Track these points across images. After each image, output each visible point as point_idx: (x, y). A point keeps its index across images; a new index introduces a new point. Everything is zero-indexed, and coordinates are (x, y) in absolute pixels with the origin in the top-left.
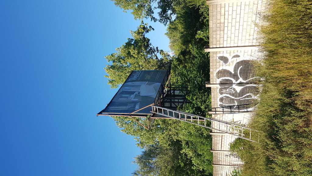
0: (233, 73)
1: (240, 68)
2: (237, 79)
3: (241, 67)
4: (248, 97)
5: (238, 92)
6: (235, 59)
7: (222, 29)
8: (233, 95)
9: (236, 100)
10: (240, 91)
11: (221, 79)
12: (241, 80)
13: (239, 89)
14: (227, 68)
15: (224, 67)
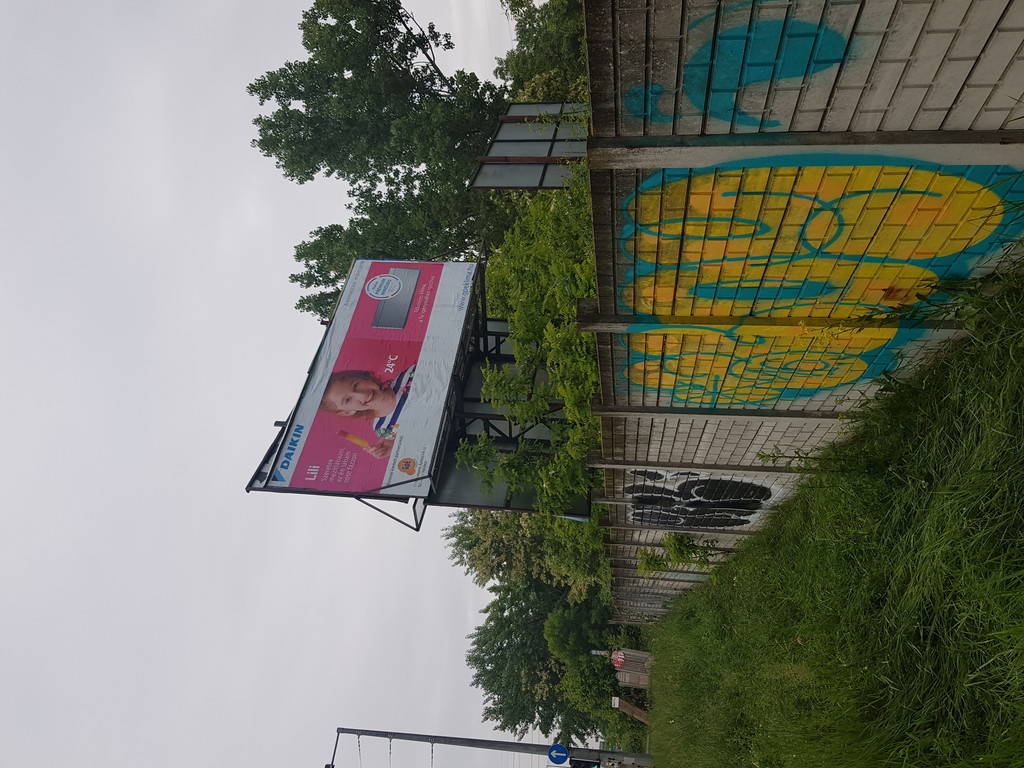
0: (677, 491)
1: (696, 488)
2: (689, 497)
3: (702, 486)
4: (718, 516)
6: (684, 476)
7: (643, 442)
8: (677, 512)
10: (696, 510)
11: (640, 494)
12: (698, 498)
13: (691, 509)
14: (660, 485)
15: (649, 483)
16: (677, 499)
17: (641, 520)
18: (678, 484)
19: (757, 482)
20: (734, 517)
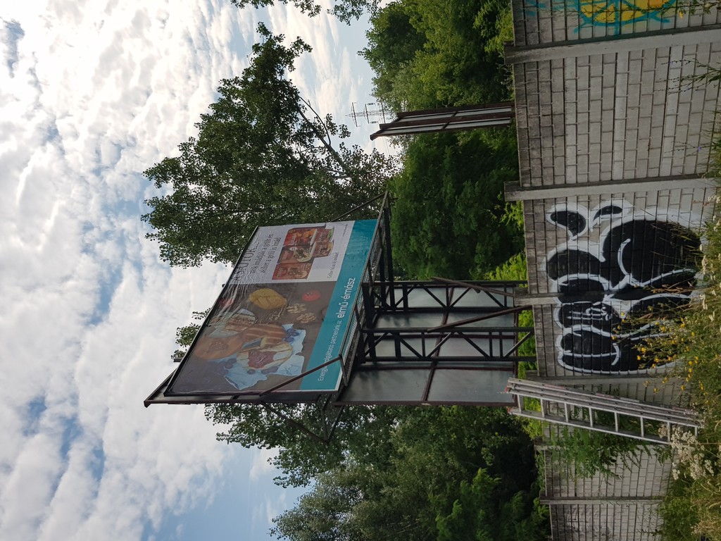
0: (602, 259)
2: (616, 277)
3: (628, 240)
5: (623, 316)
6: (606, 217)
7: (558, 131)
11: (564, 278)
12: (628, 279)
13: (623, 308)
14: (583, 246)
15: (573, 244)
16: (606, 283)
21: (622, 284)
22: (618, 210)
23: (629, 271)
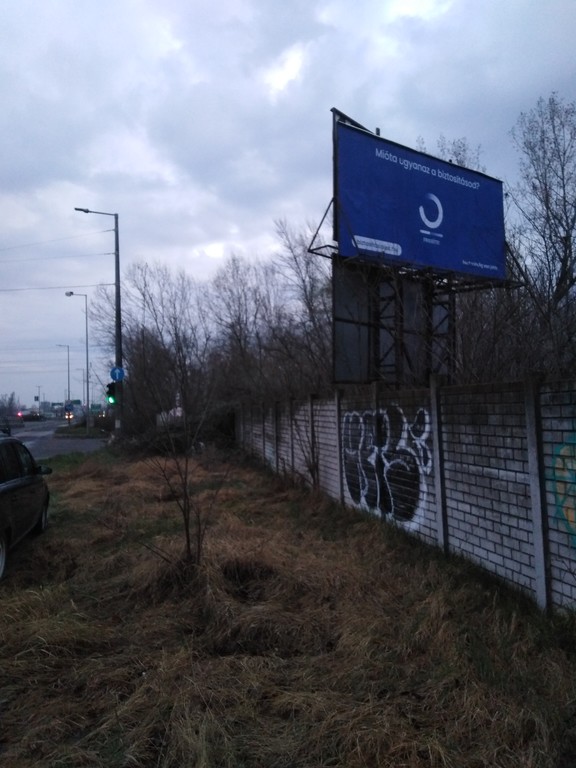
0: (398, 448)
1: (405, 464)
2: (389, 458)
3: (408, 469)
4: (363, 481)
5: (369, 460)
6: (422, 454)
7: (476, 418)
8: (364, 448)
9: (357, 455)
10: (370, 464)
11: (387, 419)
12: (387, 465)
13: (372, 460)
14: (405, 435)
15: (406, 426)
16: (385, 448)
17: (347, 422)
18: (409, 449)
19: (419, 512)
20: (363, 493)
21: (385, 461)
22: (426, 463)
23: (392, 466)
